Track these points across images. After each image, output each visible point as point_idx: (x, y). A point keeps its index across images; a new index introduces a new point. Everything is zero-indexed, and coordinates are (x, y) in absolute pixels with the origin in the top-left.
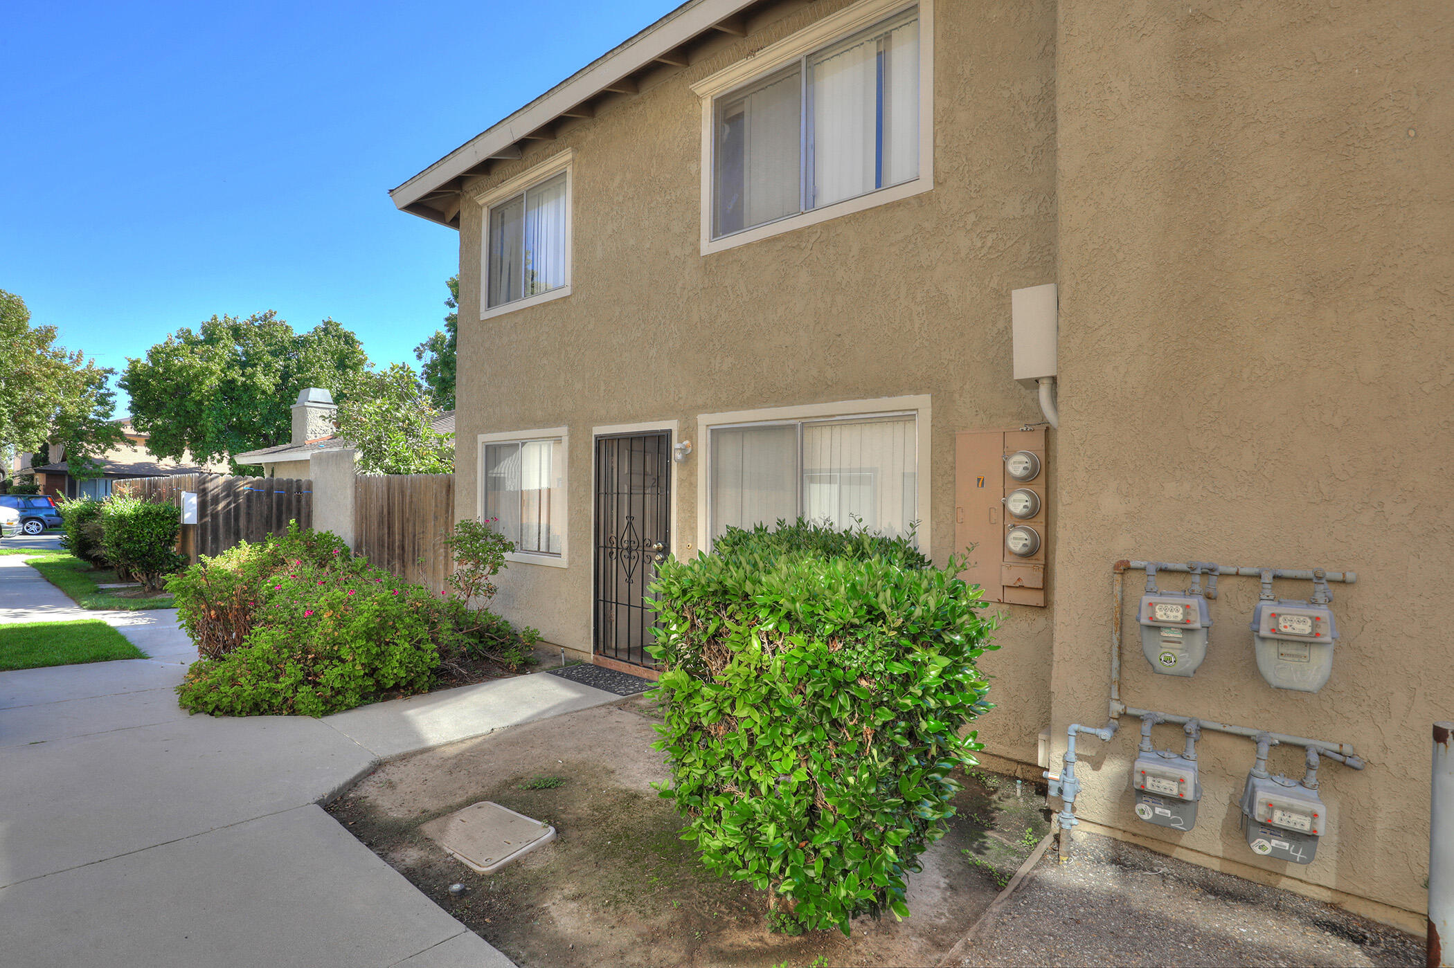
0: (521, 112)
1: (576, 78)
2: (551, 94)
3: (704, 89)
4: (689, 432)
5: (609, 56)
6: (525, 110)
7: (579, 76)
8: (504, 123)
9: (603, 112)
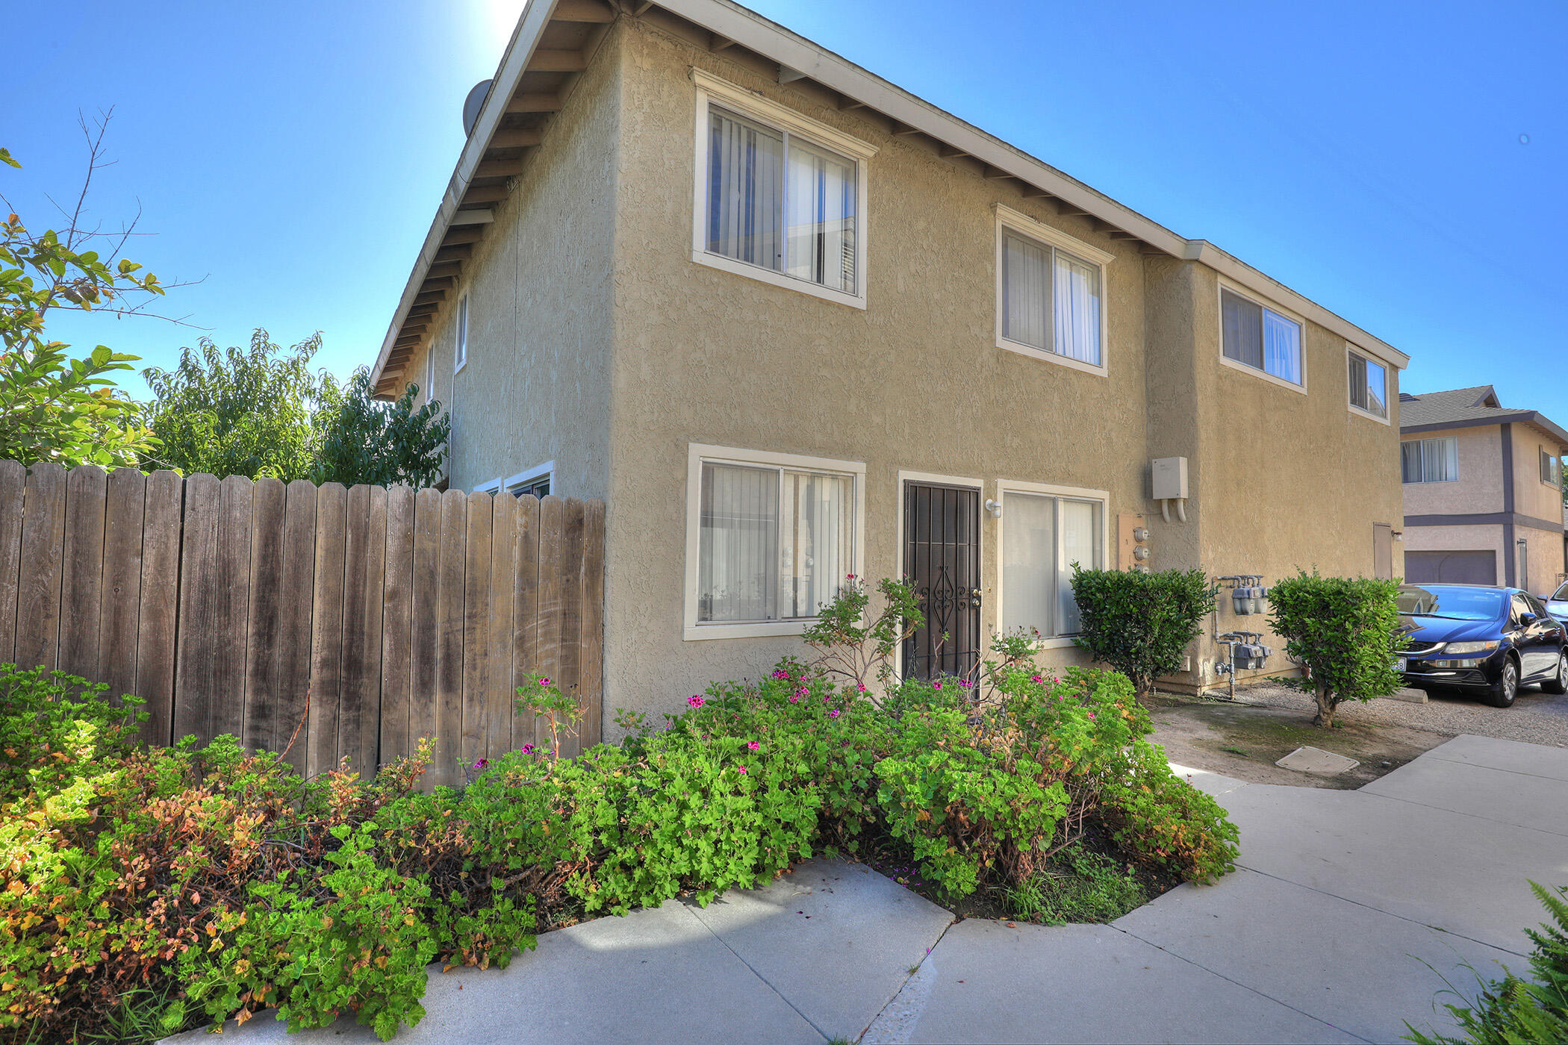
0: (905, 95)
1: (973, 130)
2: (944, 115)
3: (1002, 213)
4: (992, 493)
5: (1006, 146)
6: (911, 98)
7: (976, 131)
8: (876, 80)
9: (948, 162)
